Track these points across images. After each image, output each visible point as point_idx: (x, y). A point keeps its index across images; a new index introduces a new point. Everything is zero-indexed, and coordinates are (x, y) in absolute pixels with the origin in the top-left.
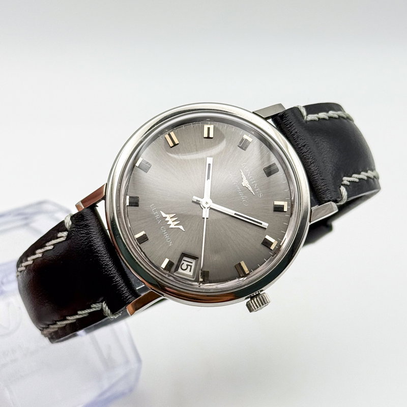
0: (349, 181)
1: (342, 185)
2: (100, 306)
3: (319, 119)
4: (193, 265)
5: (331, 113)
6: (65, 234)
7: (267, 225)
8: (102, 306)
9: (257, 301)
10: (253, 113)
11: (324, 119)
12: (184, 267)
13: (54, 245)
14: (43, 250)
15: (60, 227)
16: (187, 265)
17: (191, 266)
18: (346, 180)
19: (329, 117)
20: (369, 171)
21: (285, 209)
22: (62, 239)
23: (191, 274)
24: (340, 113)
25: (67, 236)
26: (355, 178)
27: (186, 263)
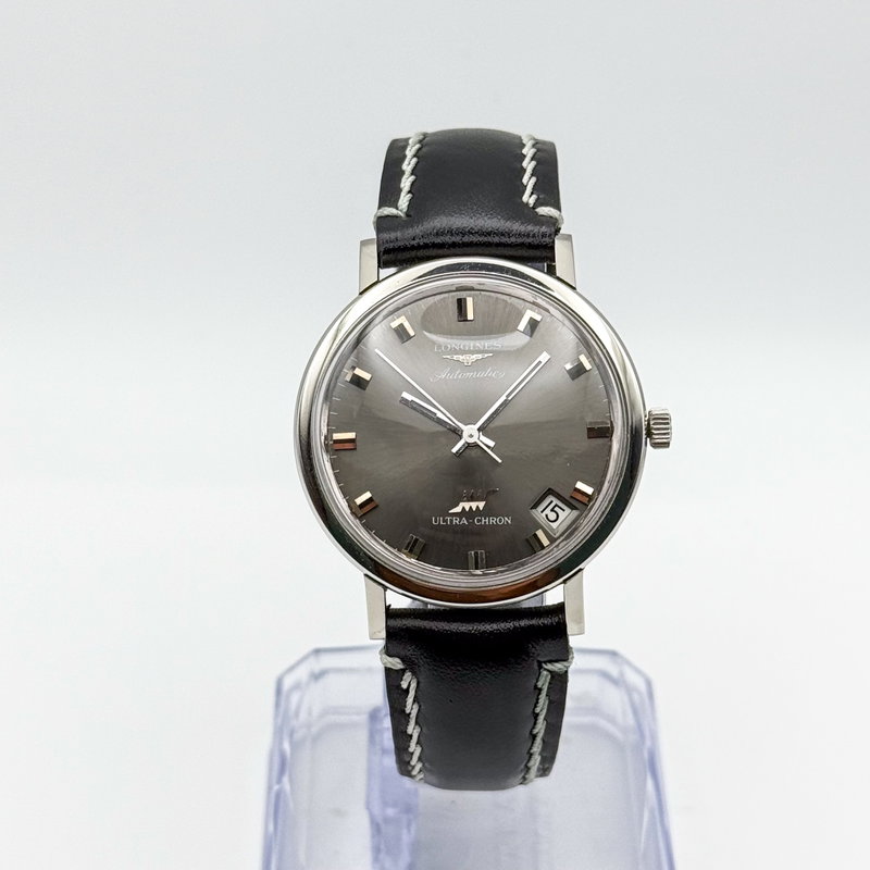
0: (532, 193)
1: (534, 208)
2: (545, 673)
3: (409, 192)
4: (556, 501)
5: (407, 166)
6: (408, 676)
7: (545, 354)
8: (548, 670)
9: (658, 429)
10: (361, 294)
11: (413, 184)
12: (552, 516)
13: (414, 701)
14: (412, 722)
15: (392, 677)
16: (552, 510)
17: (556, 505)
18: (529, 198)
19: (412, 174)
20: (524, 151)
21: (538, 318)
22: (414, 685)
23: (568, 510)
24: (410, 152)
25: (414, 673)
26: (529, 181)
27: (548, 511)
